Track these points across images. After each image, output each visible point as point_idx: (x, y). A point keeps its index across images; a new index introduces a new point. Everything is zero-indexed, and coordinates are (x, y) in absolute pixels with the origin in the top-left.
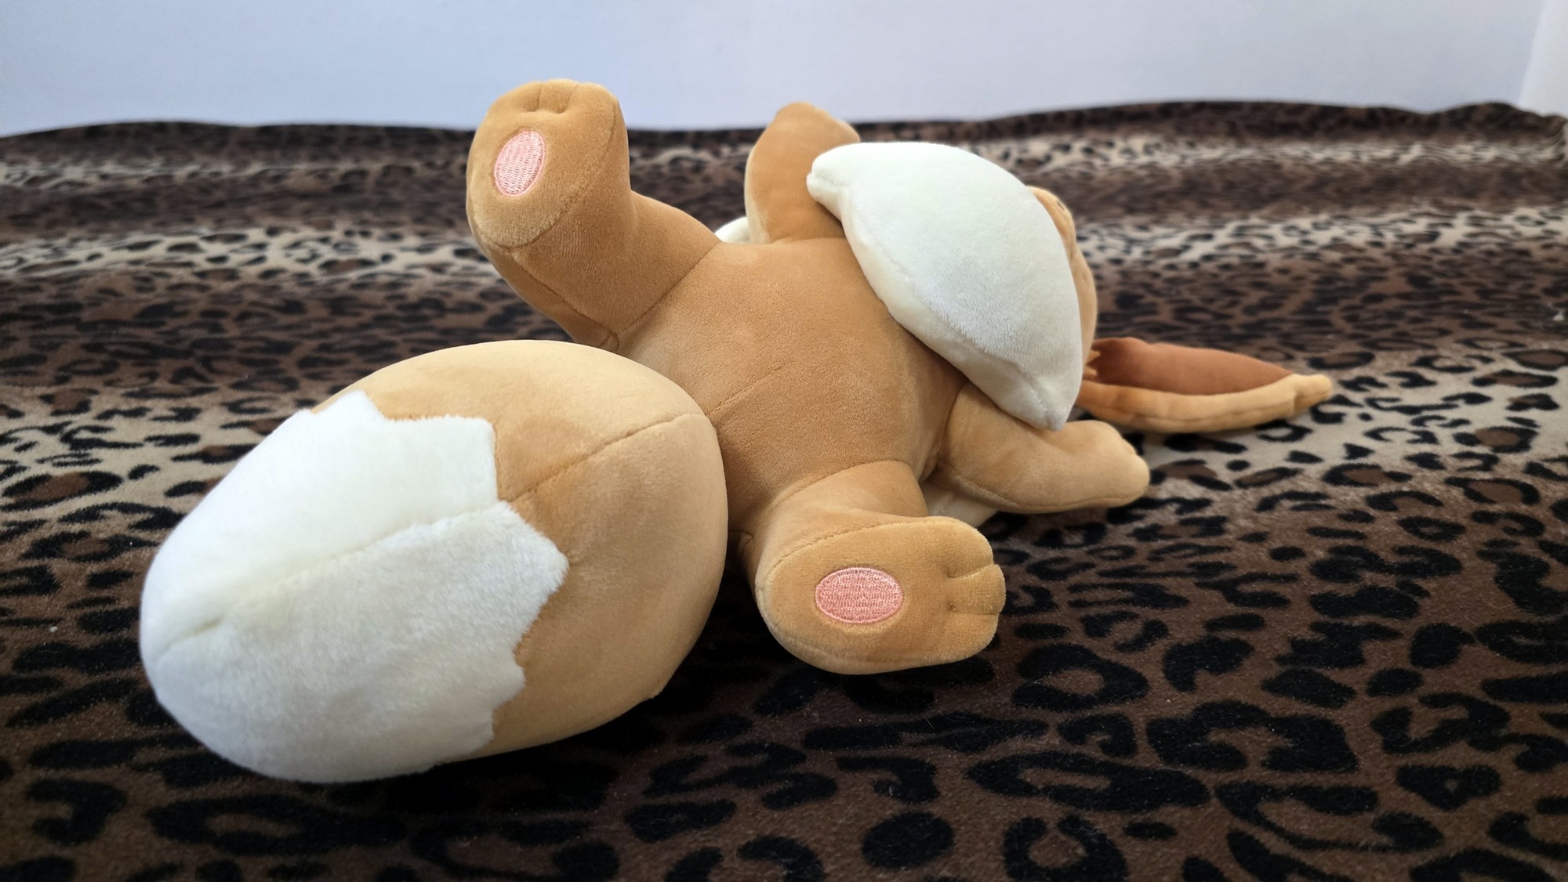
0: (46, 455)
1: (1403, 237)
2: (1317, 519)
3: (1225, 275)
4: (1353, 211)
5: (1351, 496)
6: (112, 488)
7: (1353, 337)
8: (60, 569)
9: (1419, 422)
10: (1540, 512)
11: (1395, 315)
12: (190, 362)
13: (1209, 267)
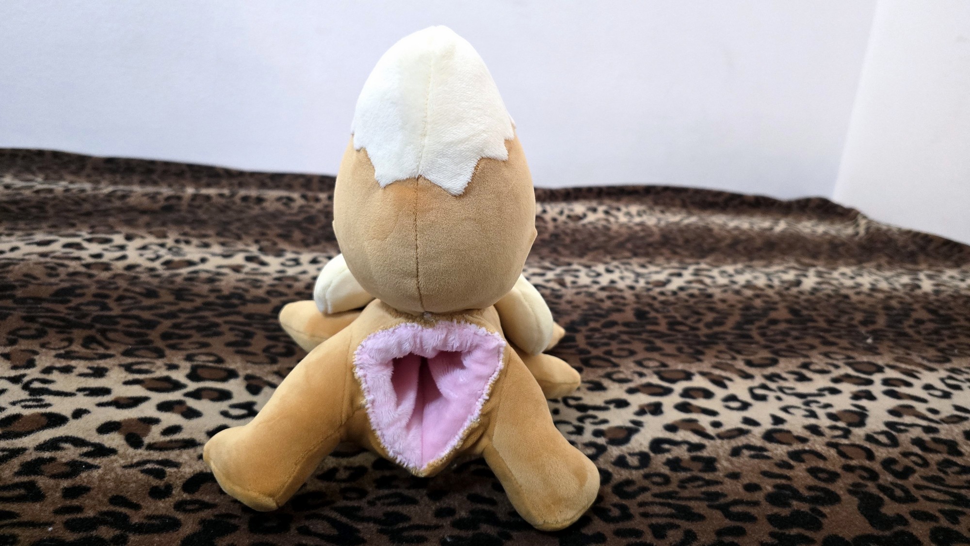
0: (15, 399)
1: (783, 282)
2: (765, 466)
3: (692, 301)
4: (755, 263)
5: (779, 451)
6: (63, 425)
7: (766, 347)
8: (44, 483)
9: (807, 404)
10: (876, 466)
11: (785, 334)
12: (92, 332)
13: (682, 295)
